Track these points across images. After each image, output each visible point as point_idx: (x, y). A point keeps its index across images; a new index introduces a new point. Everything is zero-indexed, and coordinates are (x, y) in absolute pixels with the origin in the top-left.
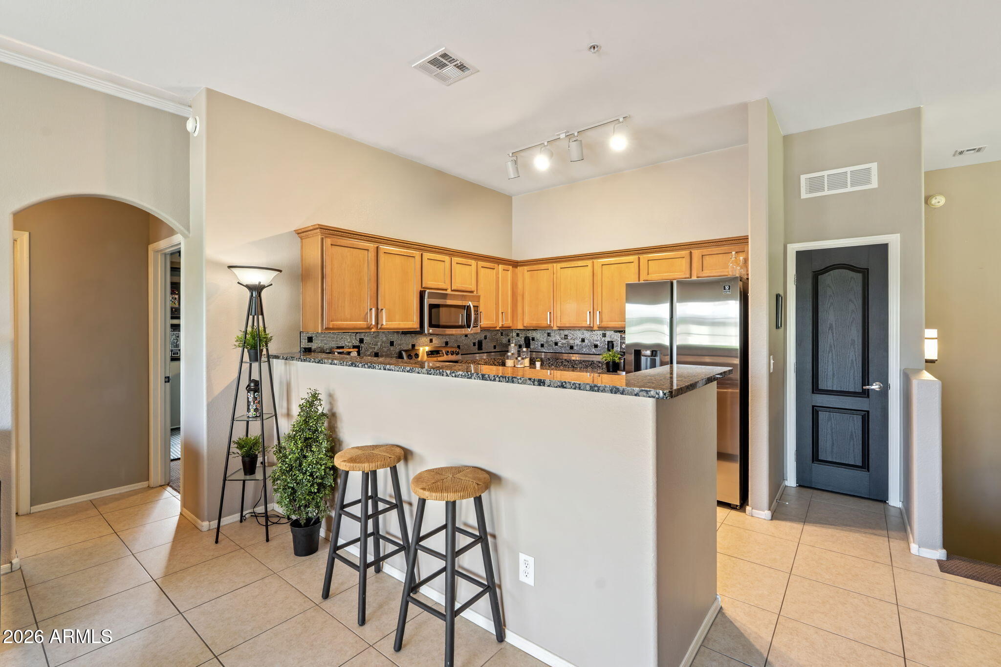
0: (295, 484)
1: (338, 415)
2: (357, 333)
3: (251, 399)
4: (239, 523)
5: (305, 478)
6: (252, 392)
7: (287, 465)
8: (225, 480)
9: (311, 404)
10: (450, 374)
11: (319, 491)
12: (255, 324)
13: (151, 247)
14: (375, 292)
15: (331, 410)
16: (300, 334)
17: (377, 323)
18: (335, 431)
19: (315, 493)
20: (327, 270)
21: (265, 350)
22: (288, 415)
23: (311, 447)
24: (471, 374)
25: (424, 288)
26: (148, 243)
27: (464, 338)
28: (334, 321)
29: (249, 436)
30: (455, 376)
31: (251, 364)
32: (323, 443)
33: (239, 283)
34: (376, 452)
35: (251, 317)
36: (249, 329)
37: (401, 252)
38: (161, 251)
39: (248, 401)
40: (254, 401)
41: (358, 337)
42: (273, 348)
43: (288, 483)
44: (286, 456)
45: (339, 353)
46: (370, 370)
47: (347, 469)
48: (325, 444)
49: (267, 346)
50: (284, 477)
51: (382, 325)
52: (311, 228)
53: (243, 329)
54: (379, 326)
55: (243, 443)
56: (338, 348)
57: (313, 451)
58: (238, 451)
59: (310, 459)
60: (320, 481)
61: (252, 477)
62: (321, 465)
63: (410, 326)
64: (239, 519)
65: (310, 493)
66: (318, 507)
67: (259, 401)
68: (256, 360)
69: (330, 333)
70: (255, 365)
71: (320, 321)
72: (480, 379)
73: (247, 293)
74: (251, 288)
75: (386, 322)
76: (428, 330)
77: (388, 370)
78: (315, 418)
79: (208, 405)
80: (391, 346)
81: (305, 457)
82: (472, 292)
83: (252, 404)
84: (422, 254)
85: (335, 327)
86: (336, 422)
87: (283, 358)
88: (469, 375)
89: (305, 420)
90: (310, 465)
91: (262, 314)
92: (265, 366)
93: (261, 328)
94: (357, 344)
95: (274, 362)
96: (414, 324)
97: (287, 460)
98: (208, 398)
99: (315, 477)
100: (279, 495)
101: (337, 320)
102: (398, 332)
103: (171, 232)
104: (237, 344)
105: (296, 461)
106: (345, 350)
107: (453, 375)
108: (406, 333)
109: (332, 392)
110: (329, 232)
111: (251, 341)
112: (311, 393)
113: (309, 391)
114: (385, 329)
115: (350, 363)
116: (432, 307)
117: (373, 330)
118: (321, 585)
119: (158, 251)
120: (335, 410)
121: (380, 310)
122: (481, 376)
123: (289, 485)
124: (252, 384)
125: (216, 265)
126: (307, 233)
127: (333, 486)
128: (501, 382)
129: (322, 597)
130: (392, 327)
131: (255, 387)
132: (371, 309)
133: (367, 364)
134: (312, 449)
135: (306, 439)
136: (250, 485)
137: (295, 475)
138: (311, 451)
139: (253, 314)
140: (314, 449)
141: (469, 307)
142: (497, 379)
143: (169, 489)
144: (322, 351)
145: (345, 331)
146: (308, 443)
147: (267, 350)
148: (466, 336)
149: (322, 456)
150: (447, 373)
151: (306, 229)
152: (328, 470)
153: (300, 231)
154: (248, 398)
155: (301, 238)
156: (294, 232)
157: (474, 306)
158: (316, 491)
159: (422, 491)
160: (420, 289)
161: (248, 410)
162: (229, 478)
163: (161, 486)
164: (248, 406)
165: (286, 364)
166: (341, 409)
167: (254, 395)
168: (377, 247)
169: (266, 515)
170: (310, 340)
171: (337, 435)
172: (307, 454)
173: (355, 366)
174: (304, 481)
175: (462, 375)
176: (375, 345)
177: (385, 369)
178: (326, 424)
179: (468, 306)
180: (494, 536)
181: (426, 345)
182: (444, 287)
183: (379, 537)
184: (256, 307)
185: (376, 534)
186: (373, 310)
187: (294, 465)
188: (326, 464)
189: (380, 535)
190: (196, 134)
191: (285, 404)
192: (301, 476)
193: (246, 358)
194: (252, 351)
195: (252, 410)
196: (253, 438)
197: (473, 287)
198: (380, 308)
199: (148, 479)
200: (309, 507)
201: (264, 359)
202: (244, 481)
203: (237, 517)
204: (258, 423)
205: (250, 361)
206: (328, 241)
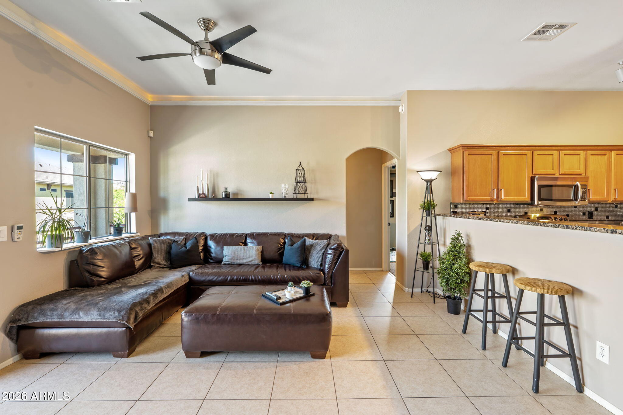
0: (449, 276)
1: (472, 246)
2: (484, 204)
3: (427, 234)
4: (421, 293)
5: (454, 274)
6: (427, 231)
7: (444, 267)
8: (415, 270)
9: (457, 239)
10: (543, 225)
11: (461, 283)
12: (429, 198)
13: (383, 165)
14: (497, 179)
15: (468, 243)
16: (451, 204)
17: (498, 197)
18: (470, 254)
19: (459, 284)
20: (466, 169)
21: (433, 211)
22: (444, 245)
23: (457, 260)
24: (558, 225)
25: (534, 174)
26: (382, 164)
27: (573, 209)
28: (470, 197)
29: (426, 252)
30: (547, 226)
31: (427, 218)
32: (463, 259)
33: (421, 179)
34: (493, 265)
35: (427, 195)
36: (426, 201)
37: (516, 152)
38: (387, 167)
39: (425, 235)
40: (428, 236)
41: (485, 206)
42: (437, 210)
43: (445, 275)
44: (444, 262)
45: (472, 214)
46: (491, 222)
47: (477, 270)
48: (464, 260)
49: (434, 208)
50: (443, 272)
51: (502, 199)
52: (457, 147)
53: (423, 201)
54: (499, 200)
55: (423, 255)
56: (472, 212)
57: (458, 262)
58: (421, 258)
59: (456, 265)
60: (461, 278)
61: (427, 271)
62: (462, 270)
63: (523, 200)
64: (421, 291)
65: (456, 283)
66: (460, 292)
67: (431, 236)
68: (429, 216)
69: (467, 203)
70: (429, 218)
71: (462, 197)
72: (565, 228)
73: (425, 183)
74: (427, 181)
75: (504, 197)
76: (538, 202)
77: (502, 222)
78: (459, 246)
79: (408, 235)
80: (508, 212)
81: (454, 264)
82: (581, 174)
83: (427, 237)
84: (533, 152)
85: (471, 200)
86: (471, 250)
87: (442, 215)
88: (556, 225)
89: (454, 246)
90: (456, 269)
91: (432, 193)
92: (433, 218)
93: (432, 200)
94: (485, 210)
95: (437, 217)
96: (526, 198)
97: (445, 264)
98: (408, 232)
99: (459, 275)
100: (440, 280)
101: (471, 196)
102: (514, 204)
103: (392, 158)
104: (420, 207)
105: (449, 265)
106: (477, 213)
107: (546, 225)
108: (519, 204)
109: (468, 234)
110: (467, 148)
111: (427, 207)
112: (457, 233)
113: (456, 232)
114: (503, 201)
115: (479, 218)
116: (540, 187)
117: (495, 202)
118: (461, 327)
119: (385, 167)
120: (470, 243)
121: (500, 190)
122: (565, 226)
123: (446, 276)
124: (427, 227)
125: (412, 171)
126: (454, 150)
127: (469, 282)
128: (581, 230)
129: (463, 332)
130: (508, 200)
131: (429, 228)
132: (494, 189)
133: (489, 219)
134: (458, 261)
135: (454, 256)
136: (426, 274)
137: (448, 272)
138: (457, 262)
139: (428, 193)
140: (458, 260)
141: (576, 187)
142: (578, 228)
143: (390, 273)
144: (463, 213)
145: (477, 202)
146: (455, 257)
147: (434, 211)
148: (575, 207)
149: (463, 265)
150: (541, 224)
151: (454, 148)
152: (466, 273)
153: (451, 149)
154: (425, 234)
155: (451, 153)
156: (448, 150)
157: (581, 185)
158: (459, 282)
159: (520, 284)
160: (531, 175)
161: (425, 239)
162: (417, 270)
163: (386, 271)
164: (425, 237)
165: (443, 219)
166: (473, 243)
167: (428, 232)
168: (498, 152)
169: (434, 293)
170: (456, 207)
171: (471, 257)
172: (455, 263)
173: (482, 220)
174: (453, 276)
175: (551, 226)
176: (496, 211)
177: (500, 222)
178: (465, 250)
179: (575, 185)
180: (576, 327)
181: (537, 213)
182: (552, 172)
183: (495, 313)
184: (429, 190)
185: (494, 311)
186: (495, 190)
187: (448, 267)
188: (465, 270)
189: (496, 313)
190: (402, 113)
191: (443, 239)
192: (452, 273)
193: (425, 215)
194: (427, 211)
195: (427, 240)
196: (427, 253)
197: (582, 170)
198: (500, 188)
199: (382, 267)
200: (456, 290)
201: (433, 215)
202: (423, 272)
203: (420, 290)
204: (430, 246)
205: (426, 216)
206: (467, 153)
